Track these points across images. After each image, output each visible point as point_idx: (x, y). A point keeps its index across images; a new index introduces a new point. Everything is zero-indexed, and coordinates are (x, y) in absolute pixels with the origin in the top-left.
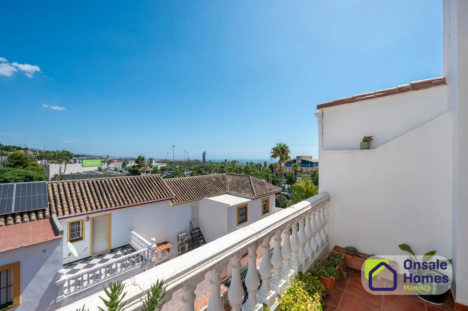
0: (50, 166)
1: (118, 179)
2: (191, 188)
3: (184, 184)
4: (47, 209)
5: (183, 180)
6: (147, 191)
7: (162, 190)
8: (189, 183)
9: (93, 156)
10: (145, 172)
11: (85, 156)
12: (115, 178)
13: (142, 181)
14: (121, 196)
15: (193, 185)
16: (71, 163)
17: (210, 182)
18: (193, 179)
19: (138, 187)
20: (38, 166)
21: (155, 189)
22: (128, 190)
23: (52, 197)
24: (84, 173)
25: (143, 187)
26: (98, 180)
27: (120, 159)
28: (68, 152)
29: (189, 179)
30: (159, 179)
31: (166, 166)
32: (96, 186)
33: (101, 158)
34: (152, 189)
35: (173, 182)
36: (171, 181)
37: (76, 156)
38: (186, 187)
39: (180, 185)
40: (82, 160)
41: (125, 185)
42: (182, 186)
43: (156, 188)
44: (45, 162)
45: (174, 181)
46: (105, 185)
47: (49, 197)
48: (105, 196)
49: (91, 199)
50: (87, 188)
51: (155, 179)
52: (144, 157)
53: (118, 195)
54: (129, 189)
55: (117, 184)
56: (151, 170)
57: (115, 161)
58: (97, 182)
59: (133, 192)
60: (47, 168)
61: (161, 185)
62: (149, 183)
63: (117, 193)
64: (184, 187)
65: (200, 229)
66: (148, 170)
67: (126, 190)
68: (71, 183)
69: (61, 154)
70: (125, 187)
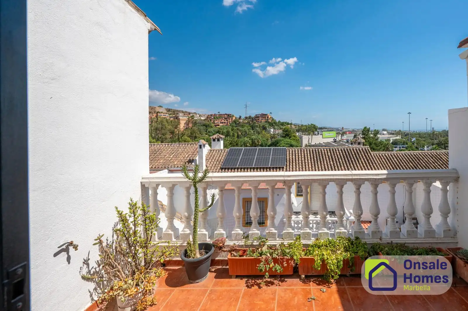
0: (303, 137)
1: (331, 149)
2: (406, 166)
3: (397, 160)
4: (285, 167)
5: (397, 155)
6: (354, 163)
7: (369, 163)
8: (405, 159)
9: (332, 129)
10: (357, 143)
11: (326, 128)
12: (329, 147)
13: (351, 152)
14: (331, 165)
15: (410, 162)
16: (316, 135)
17: (438, 160)
18: (411, 154)
19: (346, 158)
20: (296, 137)
21: (362, 162)
22: (337, 160)
23: (288, 159)
24: (324, 144)
25: (351, 159)
26: (316, 148)
27: (353, 131)
28: (314, 125)
29: (405, 154)
30: (368, 152)
31: (400, 138)
32: (315, 154)
33: (337, 129)
34: (358, 162)
35: (385, 157)
36: (382, 155)
37: (321, 128)
38: (399, 163)
39: (392, 161)
40: (322, 132)
41: (336, 155)
42: (395, 161)
43: (363, 160)
44: (301, 134)
45: (385, 155)
46: (320, 154)
47: (286, 159)
48: (319, 163)
49: (310, 164)
50: (309, 154)
51: (363, 152)
52: (370, 128)
53: (329, 163)
54: (339, 159)
55: (329, 154)
56: (363, 141)
57: (348, 132)
58: (315, 150)
59: (341, 162)
60: (301, 138)
61: (368, 158)
62: (357, 155)
63: (328, 161)
64: (396, 163)
65: (418, 220)
66: (359, 141)
67: (336, 159)
68: (299, 150)
69: (310, 127)
70: (335, 157)
